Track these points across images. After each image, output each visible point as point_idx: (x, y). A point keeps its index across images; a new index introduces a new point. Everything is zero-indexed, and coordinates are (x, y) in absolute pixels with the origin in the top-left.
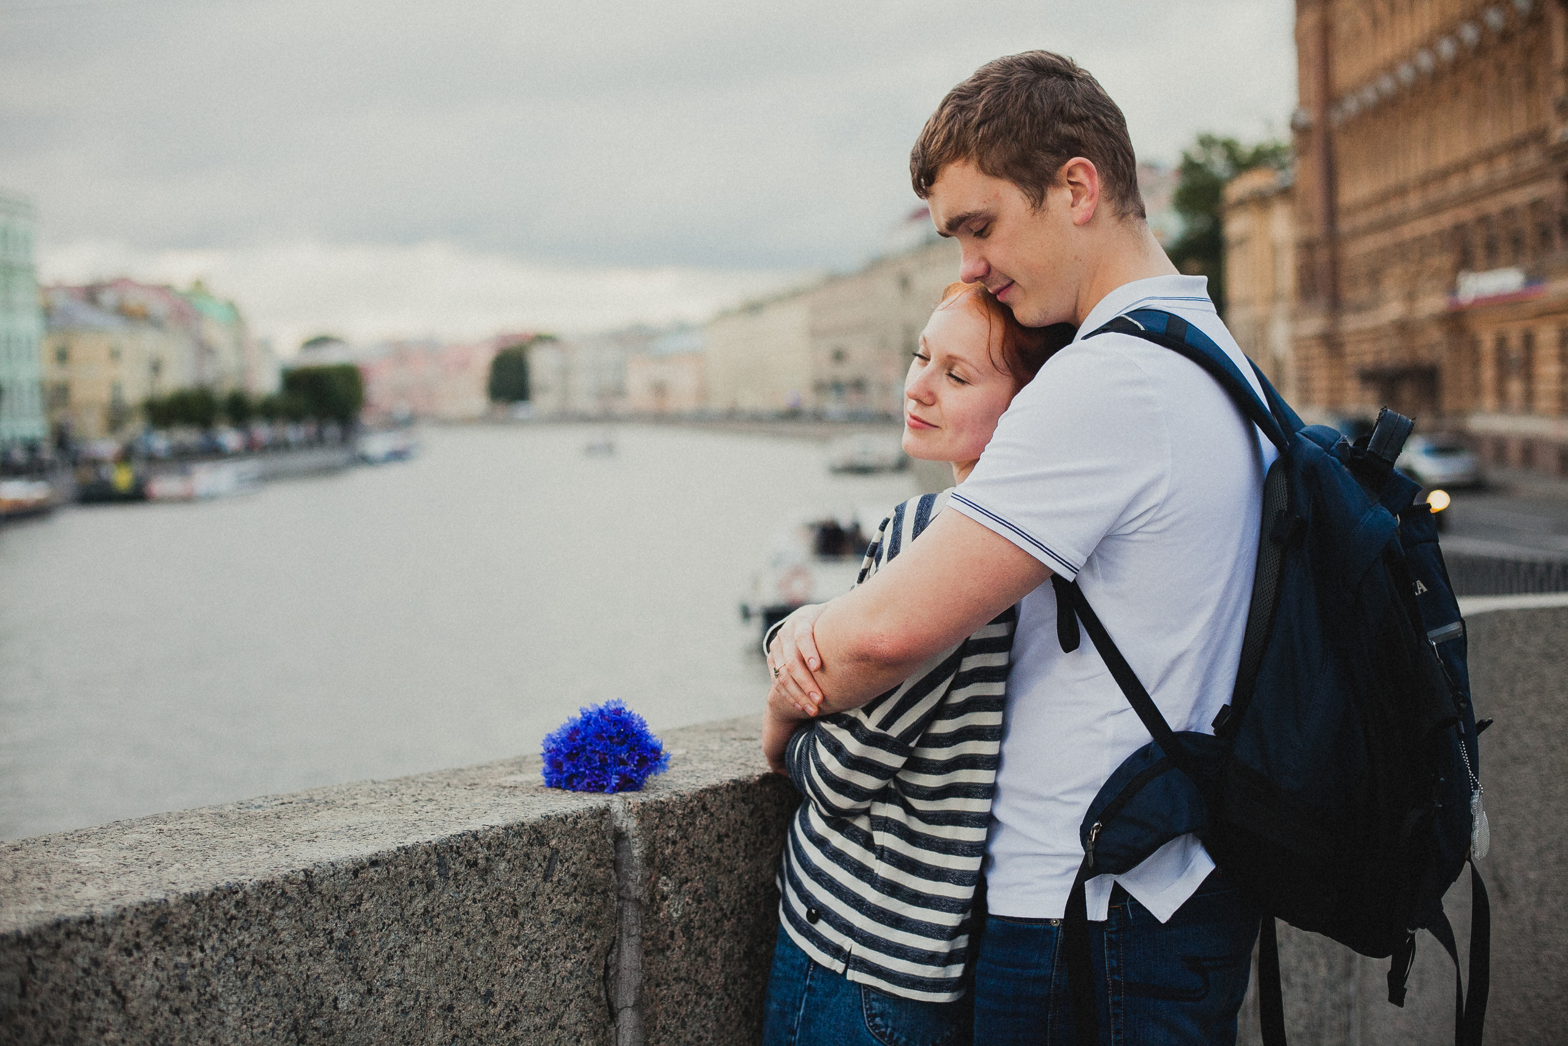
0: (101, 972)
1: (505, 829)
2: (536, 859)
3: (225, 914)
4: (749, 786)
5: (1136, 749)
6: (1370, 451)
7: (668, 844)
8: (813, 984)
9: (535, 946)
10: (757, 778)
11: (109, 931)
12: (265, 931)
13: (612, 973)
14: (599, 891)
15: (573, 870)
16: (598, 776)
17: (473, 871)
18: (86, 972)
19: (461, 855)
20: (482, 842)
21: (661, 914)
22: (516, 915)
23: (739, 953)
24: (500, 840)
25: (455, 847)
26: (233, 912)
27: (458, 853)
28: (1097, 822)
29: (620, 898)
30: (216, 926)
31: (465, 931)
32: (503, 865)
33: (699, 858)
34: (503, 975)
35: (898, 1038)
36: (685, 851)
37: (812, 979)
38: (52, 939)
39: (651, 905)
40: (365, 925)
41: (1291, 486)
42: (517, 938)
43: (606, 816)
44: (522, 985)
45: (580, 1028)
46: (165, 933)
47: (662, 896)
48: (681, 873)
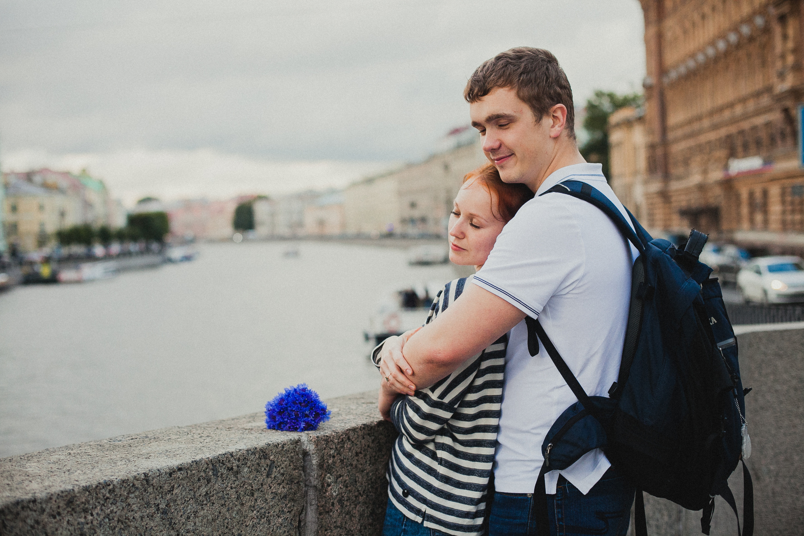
0: (40, 527)
1: (247, 451)
2: (263, 466)
3: (104, 496)
4: (372, 427)
5: (570, 406)
6: (686, 251)
7: (330, 457)
8: (406, 528)
9: (263, 511)
10: (376, 423)
11: (44, 506)
12: (124, 505)
13: (302, 524)
14: (295, 482)
15: (282, 471)
16: (294, 423)
17: (231, 473)
18: (32, 527)
19: (224, 464)
20: (235, 457)
21: (327, 494)
22: (253, 495)
23: (367, 513)
24: (245, 456)
25: (221, 460)
26: (108, 495)
27: (222, 463)
28: (550, 443)
29: (306, 485)
30: (99, 503)
31: (227, 503)
32: (246, 470)
33: (346, 464)
34: (247, 526)
36: (339, 461)
37: (405, 526)
38: (15, 511)
39: (322, 490)
40: (176, 501)
41: (646, 271)
42: (254, 507)
43: (299, 444)
44: (256, 531)
46: (72, 507)
47: (328, 484)
48: (337, 472)
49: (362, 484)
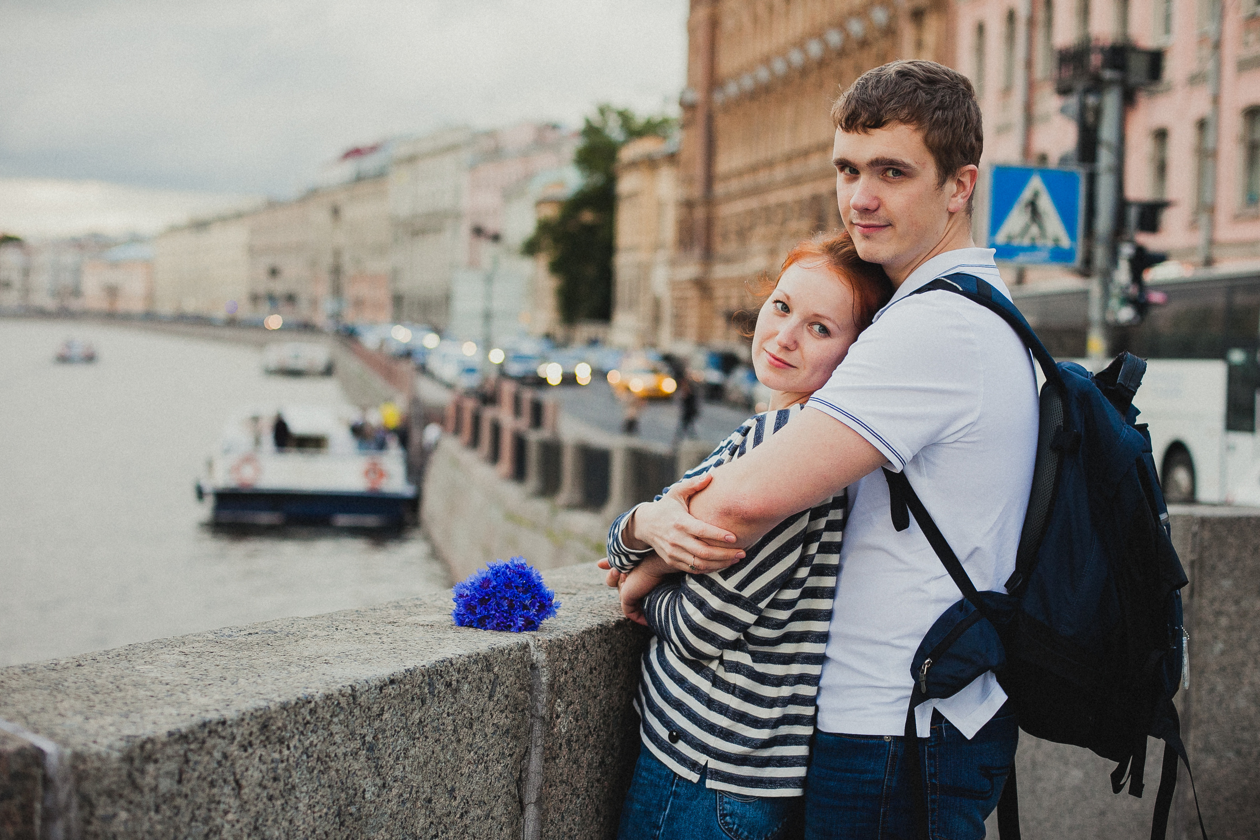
0: (228, 764)
1: (468, 657)
2: (485, 682)
3: (304, 719)
4: (609, 630)
5: (950, 605)
7: (562, 673)
8: (678, 790)
9: (481, 752)
10: (614, 624)
11: (235, 731)
13: (524, 776)
14: (520, 709)
15: (506, 692)
16: (506, 618)
17: (449, 691)
19: (442, 677)
20: (455, 667)
21: (555, 730)
22: (471, 726)
23: (596, 762)
24: (466, 666)
25: (439, 671)
26: (308, 718)
27: (440, 675)
28: (927, 659)
29: (532, 716)
30: (297, 729)
31: (442, 738)
32: (466, 686)
33: (579, 685)
34: (462, 775)
36: (571, 679)
37: (677, 785)
38: (200, 736)
39: (549, 723)
40: (385, 731)
42: (471, 745)
43: (527, 650)
44: (472, 783)
45: (503, 819)
46: (267, 734)
47: (557, 715)
48: (568, 697)
49: (593, 718)
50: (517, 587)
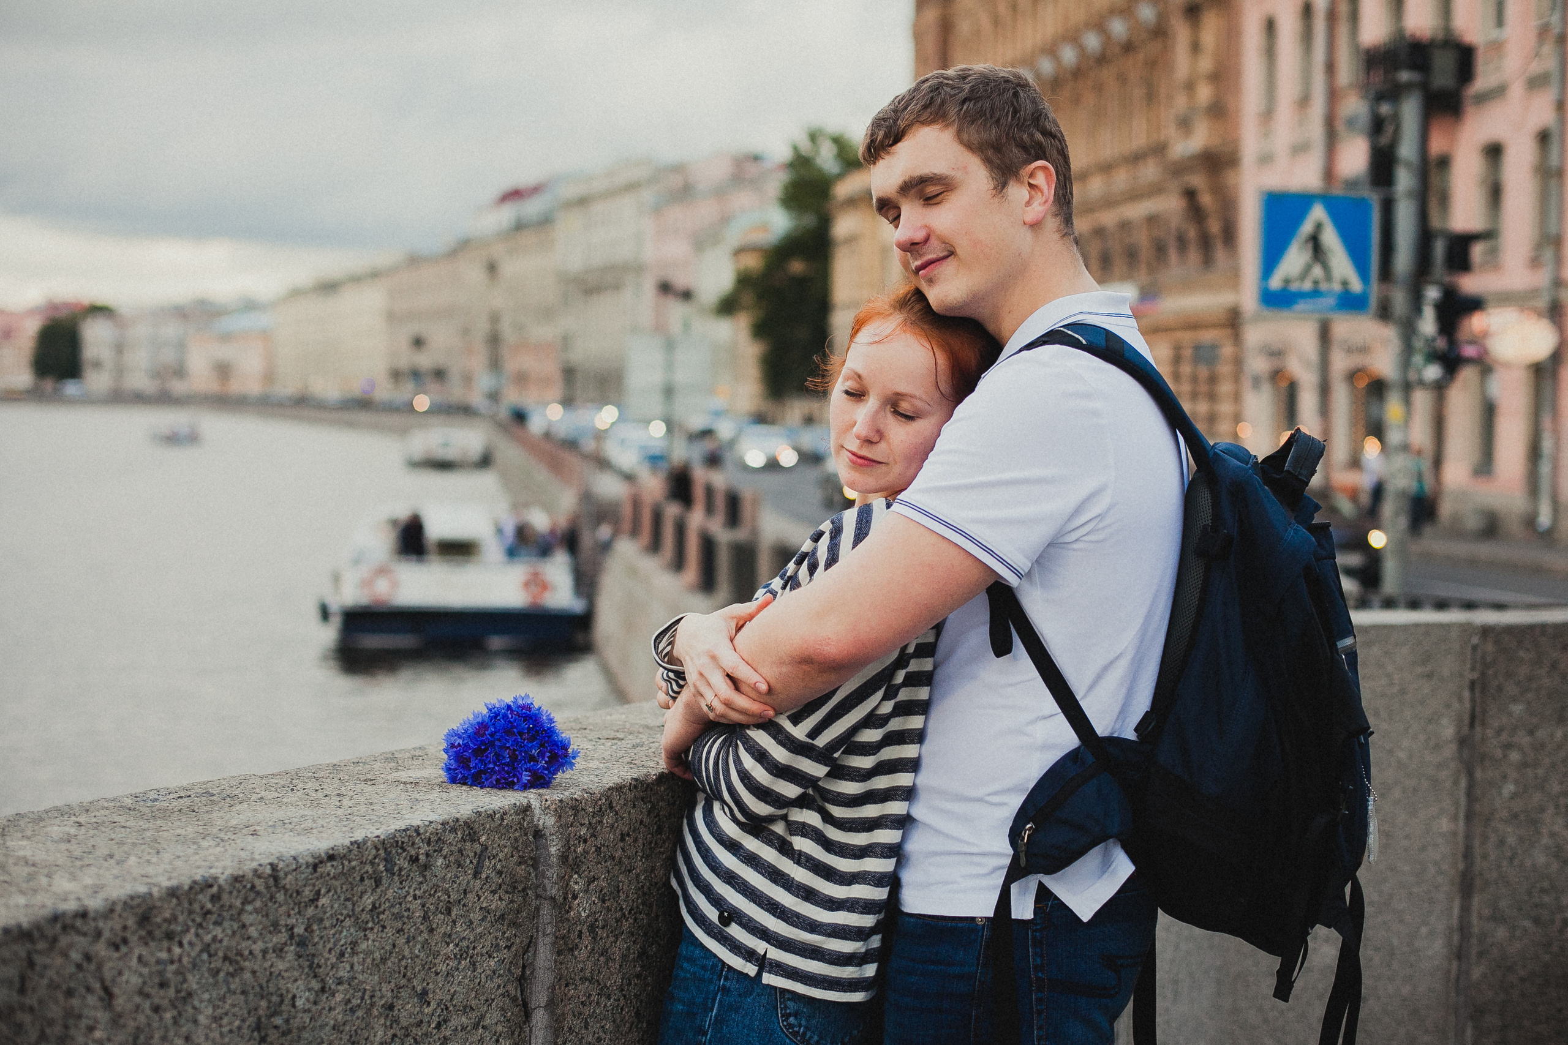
0: (92, 967)
1: (442, 824)
2: (468, 855)
3: (202, 908)
4: (648, 785)
5: (1062, 754)
6: (1286, 471)
7: (579, 842)
8: (728, 984)
9: (465, 943)
10: (654, 777)
11: (101, 924)
12: (236, 926)
13: (528, 973)
14: (520, 889)
15: (499, 867)
16: (508, 773)
17: (415, 868)
18: (79, 967)
19: (405, 850)
20: (423, 837)
21: (572, 913)
22: (449, 911)
23: (634, 953)
24: (439, 835)
25: (400, 842)
26: (209, 906)
27: (402, 848)
28: (1028, 823)
29: (538, 896)
30: (193, 921)
31: (406, 927)
32: (440, 862)
33: (604, 857)
34: (437, 974)
35: (811, 1037)
36: (593, 849)
37: (726, 979)
38: (50, 932)
39: (562, 906)
40: (321, 920)
41: (1216, 503)
42: (450, 936)
43: (528, 813)
44: (452, 984)
45: (499, 1028)
46: (149, 928)
47: (574, 895)
48: (590, 871)
49: (627, 896)
50: (521, 733)
